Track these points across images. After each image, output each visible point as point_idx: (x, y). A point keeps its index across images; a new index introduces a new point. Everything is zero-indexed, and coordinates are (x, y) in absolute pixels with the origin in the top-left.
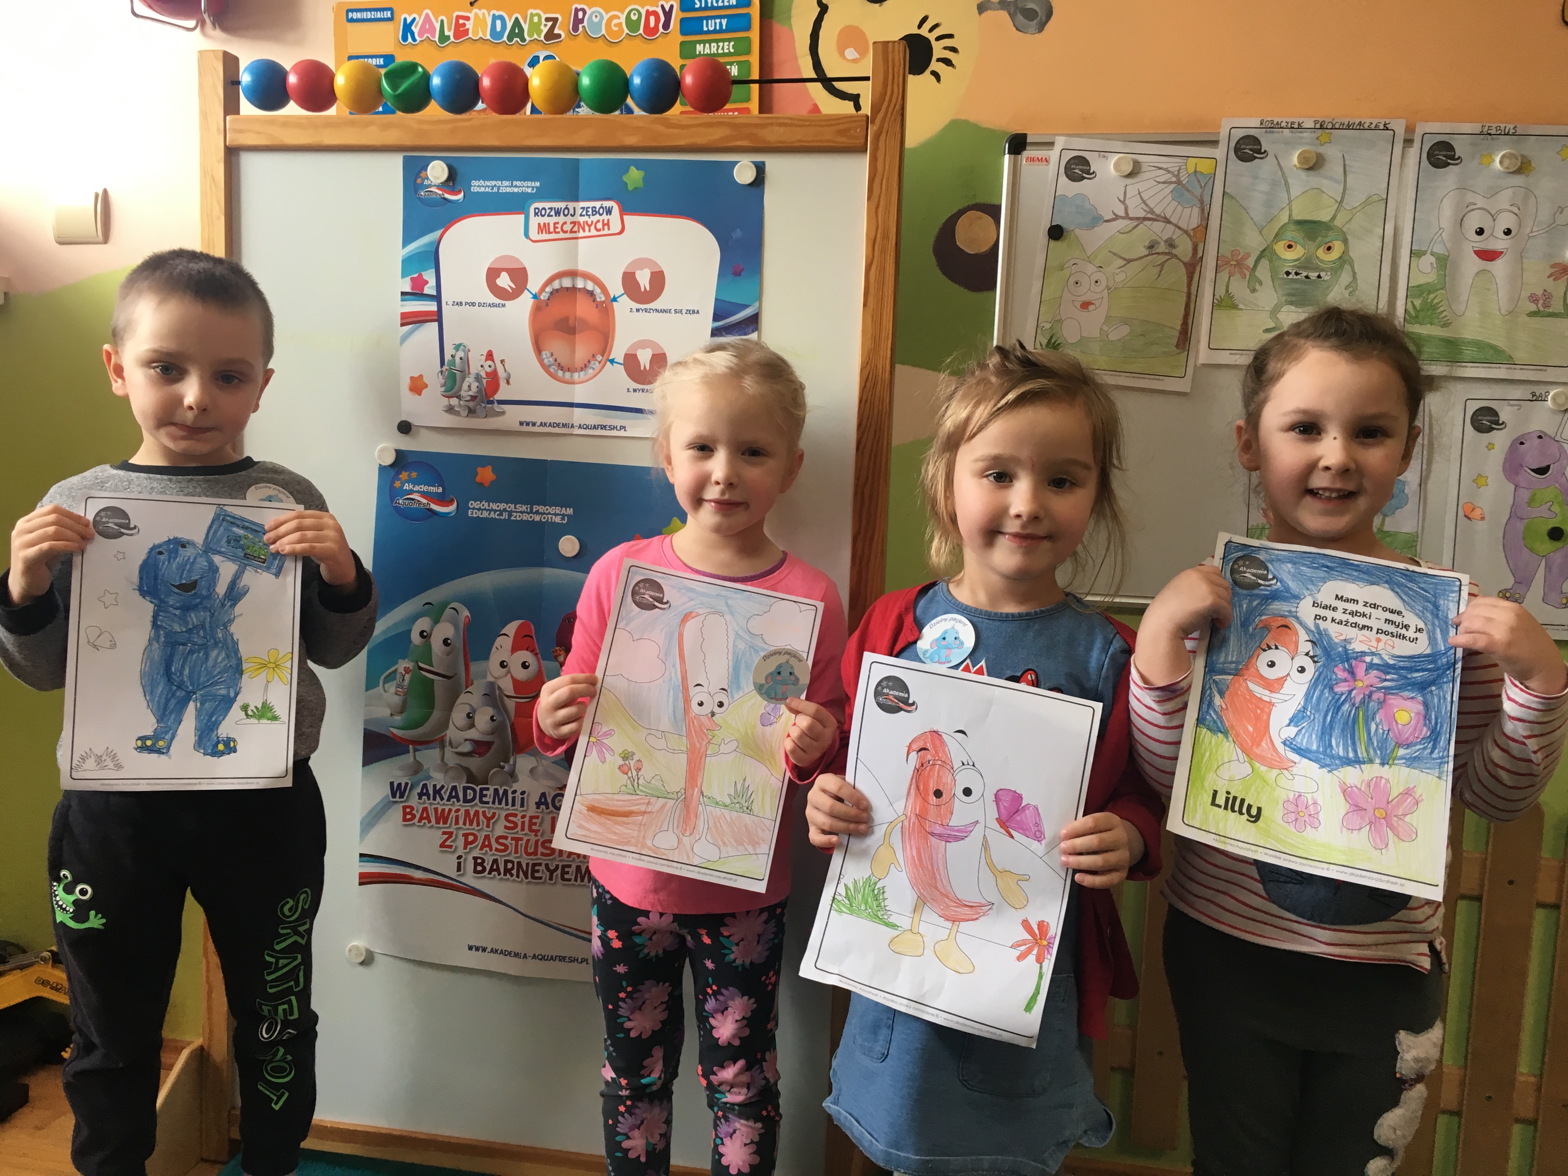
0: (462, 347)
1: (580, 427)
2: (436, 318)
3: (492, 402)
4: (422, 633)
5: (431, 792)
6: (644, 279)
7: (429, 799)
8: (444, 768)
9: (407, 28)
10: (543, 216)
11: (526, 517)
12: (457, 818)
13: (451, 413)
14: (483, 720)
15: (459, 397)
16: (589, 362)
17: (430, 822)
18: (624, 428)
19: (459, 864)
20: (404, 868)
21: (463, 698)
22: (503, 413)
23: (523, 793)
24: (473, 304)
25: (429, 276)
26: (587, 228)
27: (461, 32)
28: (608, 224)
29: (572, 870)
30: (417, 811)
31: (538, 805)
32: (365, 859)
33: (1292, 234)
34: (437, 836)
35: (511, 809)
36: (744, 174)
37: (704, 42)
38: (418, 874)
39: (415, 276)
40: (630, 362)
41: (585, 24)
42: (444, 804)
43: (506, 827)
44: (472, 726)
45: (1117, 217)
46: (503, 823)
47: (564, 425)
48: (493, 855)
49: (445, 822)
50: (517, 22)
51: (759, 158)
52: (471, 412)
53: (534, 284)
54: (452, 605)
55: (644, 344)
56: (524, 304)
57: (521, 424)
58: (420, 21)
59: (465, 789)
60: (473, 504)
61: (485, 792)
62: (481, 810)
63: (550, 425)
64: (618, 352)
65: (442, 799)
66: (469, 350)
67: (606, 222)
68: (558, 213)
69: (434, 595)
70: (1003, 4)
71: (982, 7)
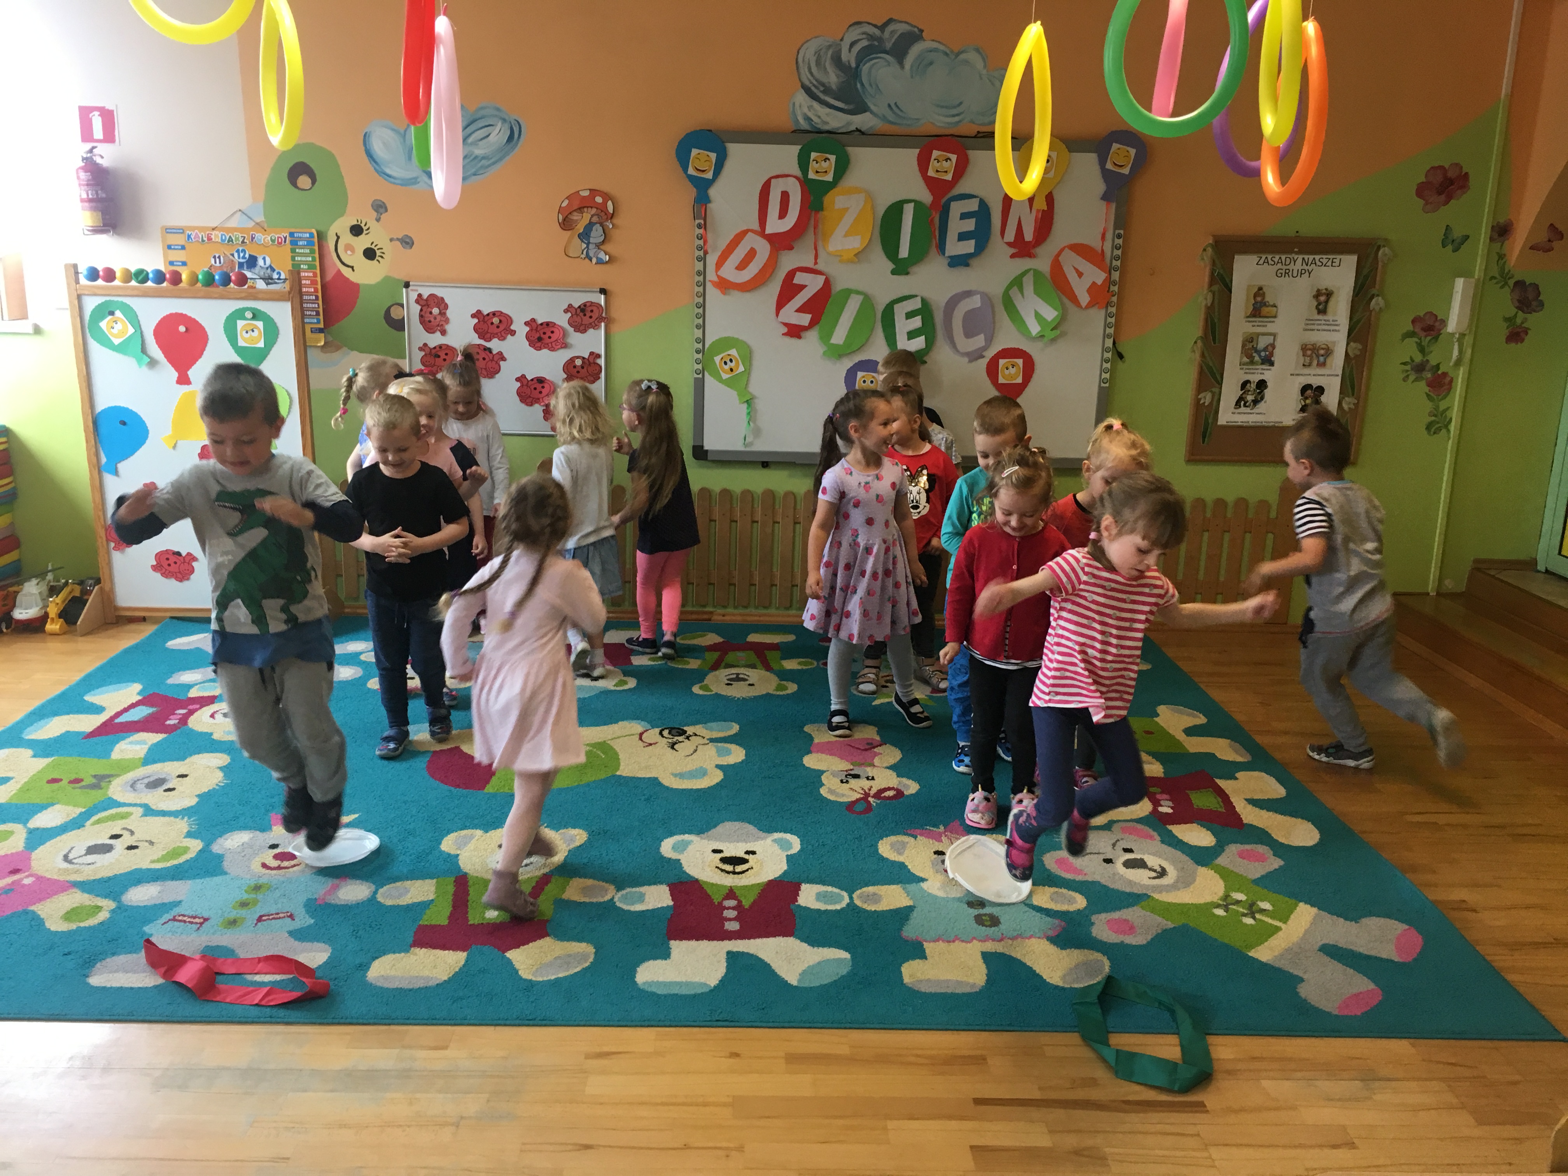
9: (189, 236)
27: (209, 239)
37: (299, 248)
41: (256, 239)
50: (230, 237)
58: (193, 233)
70: (398, 239)
71: (391, 240)
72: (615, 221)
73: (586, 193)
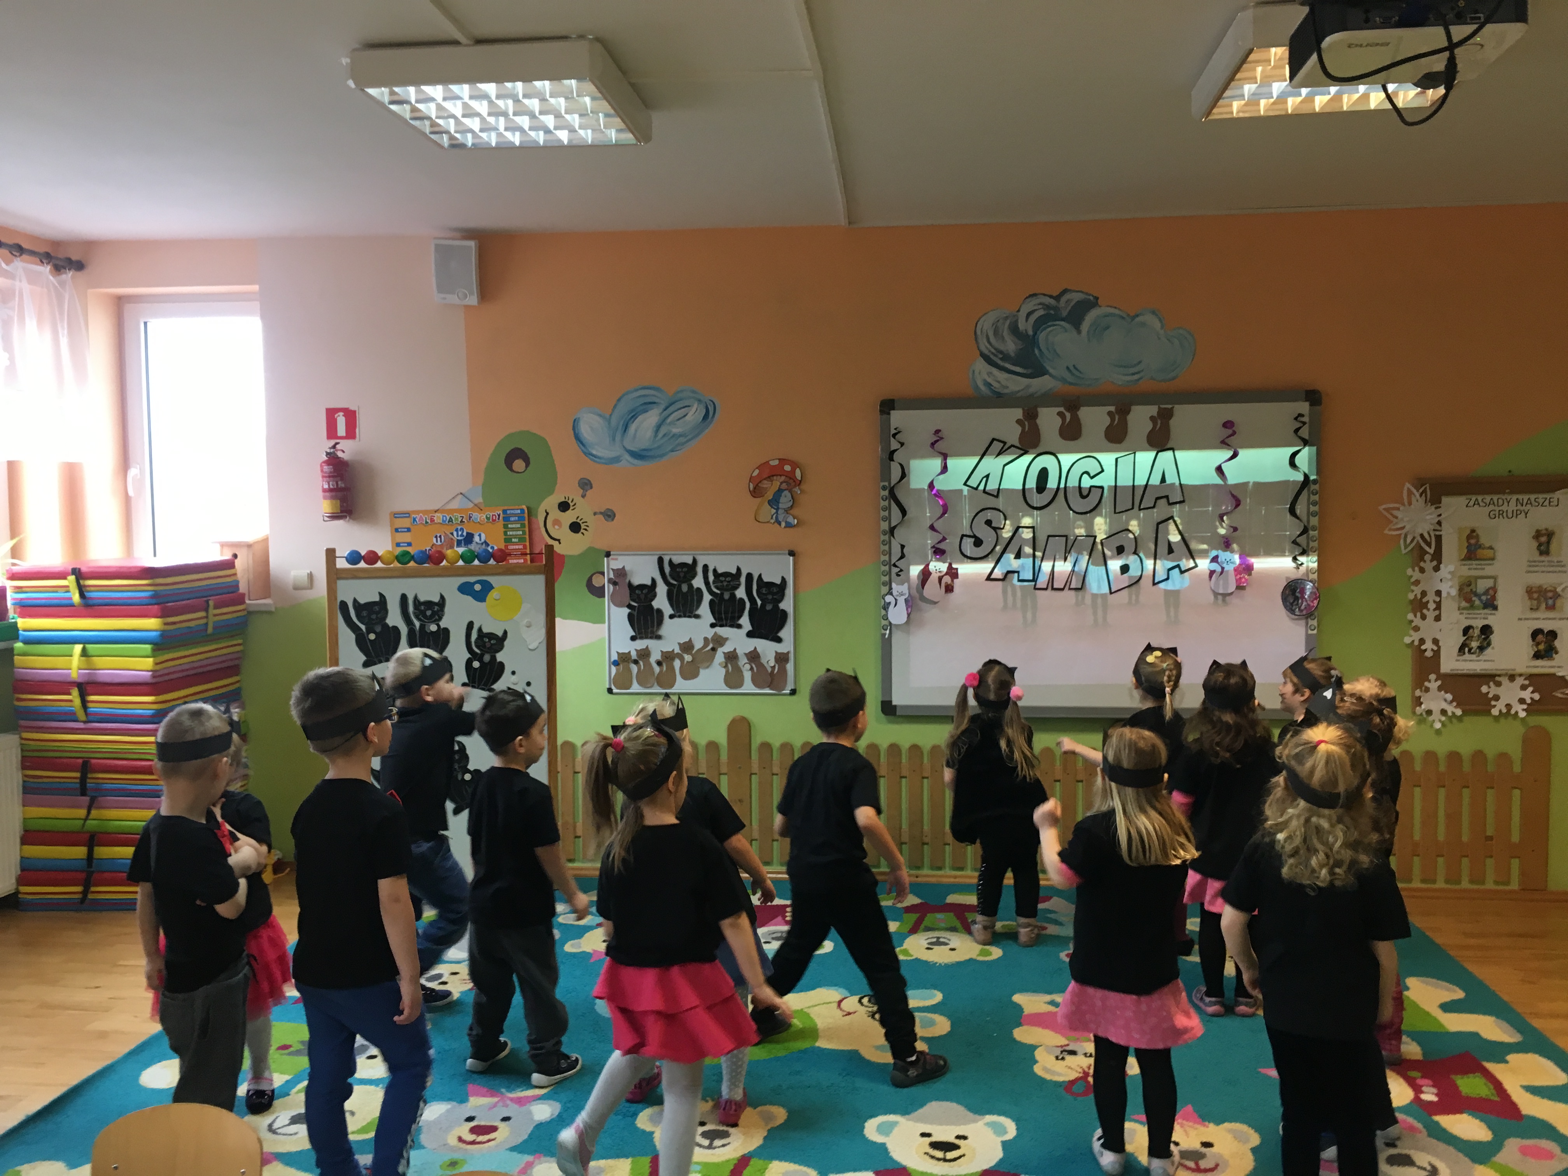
27: (432, 520)
37: (511, 524)
50: (451, 518)
70: (601, 513)
71: (595, 514)
72: (803, 486)
73: (776, 462)
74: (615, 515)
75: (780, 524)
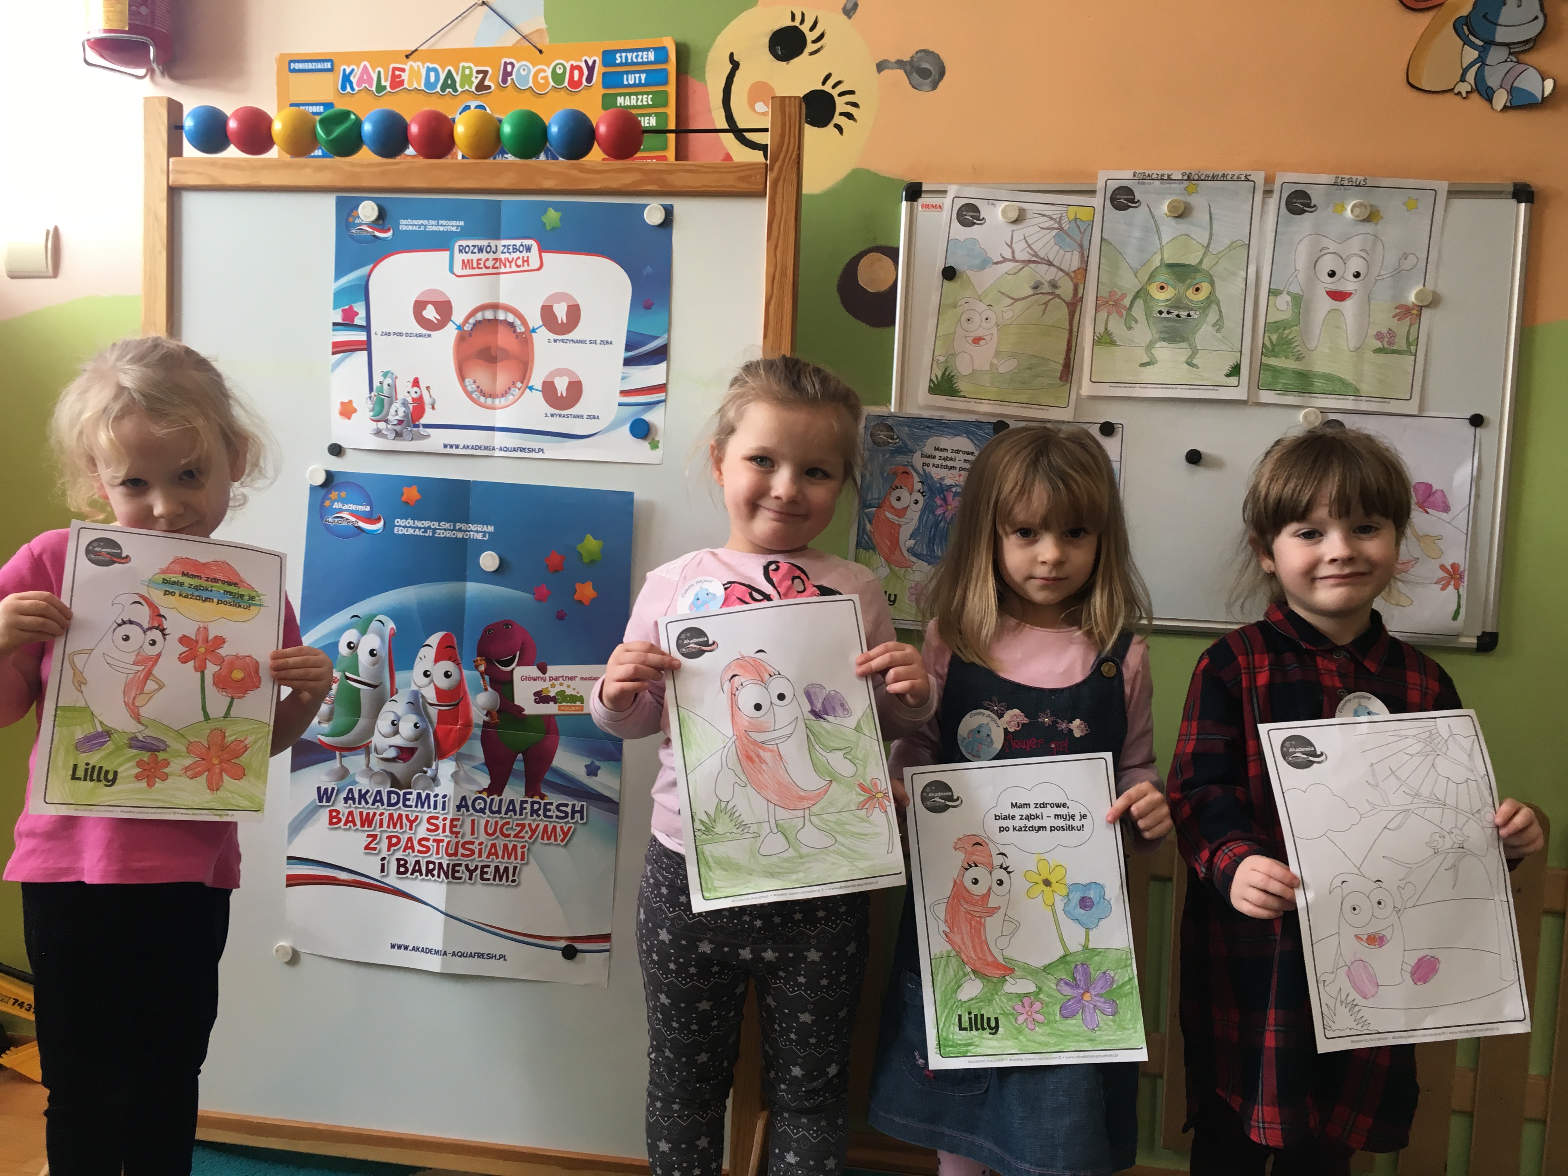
0: (389, 375)
1: (501, 449)
2: (365, 347)
3: (418, 426)
4: (349, 645)
5: (356, 796)
6: (561, 312)
7: (354, 803)
8: (369, 772)
9: (346, 78)
10: (466, 253)
11: (448, 534)
12: (381, 820)
13: (380, 437)
14: (407, 728)
15: (386, 421)
16: (509, 389)
17: (355, 825)
18: (542, 450)
19: (383, 865)
20: (329, 870)
21: (388, 706)
22: (428, 436)
23: (444, 796)
24: (400, 334)
25: (359, 308)
26: (508, 264)
27: (397, 82)
28: (527, 261)
29: (491, 870)
30: (343, 815)
31: (459, 808)
32: (291, 861)
33: (1163, 277)
34: (362, 839)
35: (433, 813)
36: (653, 215)
37: (624, 95)
38: (343, 876)
39: (346, 307)
40: (548, 389)
41: (514, 76)
42: (369, 808)
43: (428, 830)
44: (396, 733)
45: (1005, 260)
46: (425, 825)
47: (486, 448)
48: (416, 856)
49: (370, 826)
50: (449, 75)
51: (667, 201)
52: (398, 435)
53: (459, 315)
54: (378, 618)
55: (560, 372)
56: (450, 333)
57: (445, 446)
58: (358, 72)
59: (389, 793)
60: (398, 522)
61: (408, 796)
62: (404, 814)
63: (472, 448)
64: (537, 379)
65: (367, 803)
66: (396, 378)
67: (525, 259)
68: (481, 250)
69: (362, 608)
70: (900, 64)
71: (881, 67)
74: (942, 73)
75: (1488, 95)
